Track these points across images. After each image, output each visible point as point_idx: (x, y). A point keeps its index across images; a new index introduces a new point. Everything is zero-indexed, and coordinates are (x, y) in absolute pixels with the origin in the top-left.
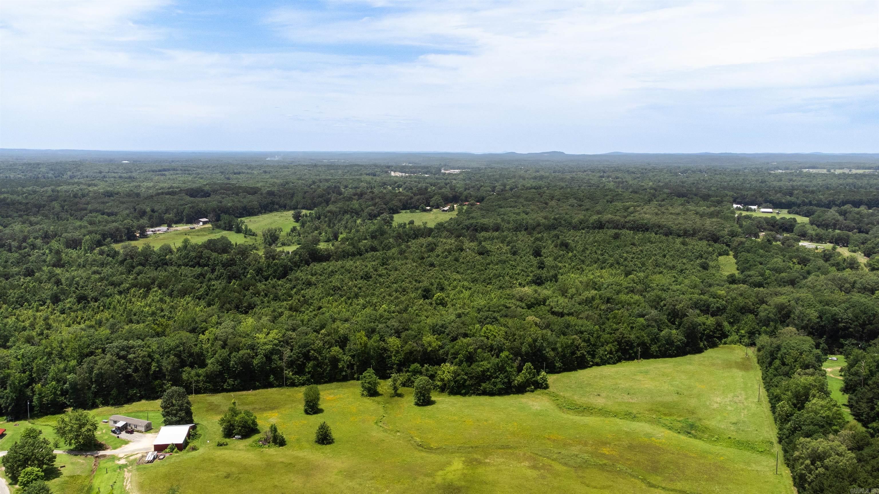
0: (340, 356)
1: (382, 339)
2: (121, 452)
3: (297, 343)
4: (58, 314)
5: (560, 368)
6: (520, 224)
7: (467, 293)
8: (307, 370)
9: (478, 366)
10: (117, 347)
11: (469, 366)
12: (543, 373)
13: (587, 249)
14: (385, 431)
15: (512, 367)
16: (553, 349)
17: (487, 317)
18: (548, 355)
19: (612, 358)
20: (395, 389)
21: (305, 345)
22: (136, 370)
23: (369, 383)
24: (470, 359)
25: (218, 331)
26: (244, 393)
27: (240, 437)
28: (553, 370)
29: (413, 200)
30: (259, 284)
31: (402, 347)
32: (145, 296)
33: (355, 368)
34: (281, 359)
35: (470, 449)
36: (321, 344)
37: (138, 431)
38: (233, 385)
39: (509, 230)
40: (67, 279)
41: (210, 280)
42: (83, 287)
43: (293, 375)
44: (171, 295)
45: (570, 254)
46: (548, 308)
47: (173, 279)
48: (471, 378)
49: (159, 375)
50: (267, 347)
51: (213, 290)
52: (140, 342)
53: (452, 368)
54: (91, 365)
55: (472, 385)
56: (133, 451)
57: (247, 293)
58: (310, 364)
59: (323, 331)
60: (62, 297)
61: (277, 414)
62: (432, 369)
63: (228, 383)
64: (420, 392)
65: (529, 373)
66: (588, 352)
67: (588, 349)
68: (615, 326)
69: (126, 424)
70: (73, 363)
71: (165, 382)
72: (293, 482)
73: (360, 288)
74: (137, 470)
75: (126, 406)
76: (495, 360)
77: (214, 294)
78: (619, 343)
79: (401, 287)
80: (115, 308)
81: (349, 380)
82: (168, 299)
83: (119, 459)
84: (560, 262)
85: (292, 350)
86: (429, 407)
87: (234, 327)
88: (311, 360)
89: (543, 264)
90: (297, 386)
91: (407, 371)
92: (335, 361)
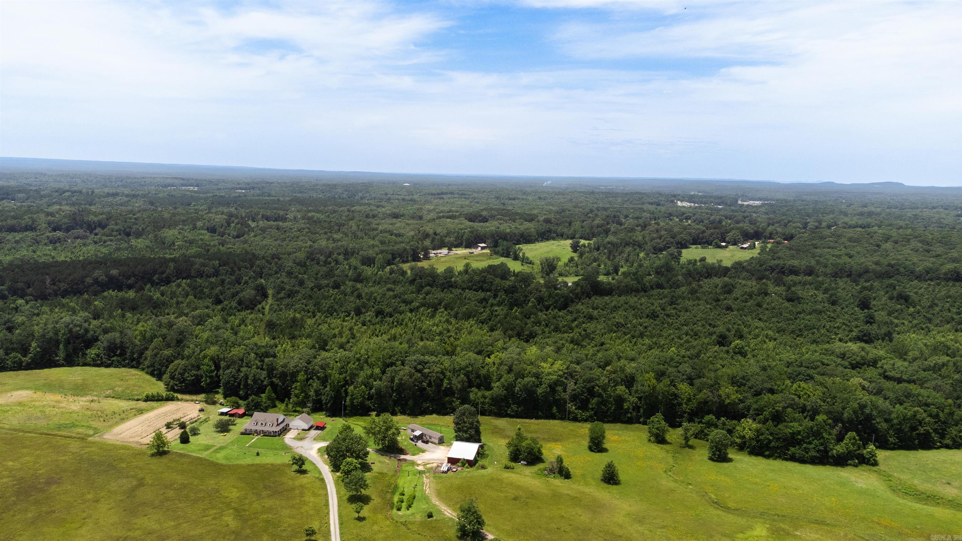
0: (626, 396)
1: (673, 383)
2: (419, 459)
3: (581, 377)
4: (360, 325)
5: (894, 444)
6: (841, 270)
7: (771, 345)
8: (590, 406)
9: (786, 427)
10: (415, 361)
11: (776, 426)
12: (872, 447)
13: (937, 305)
14: (676, 481)
15: (830, 434)
16: (886, 421)
17: (799, 374)
18: (879, 427)
20: (687, 439)
21: (590, 380)
22: (430, 385)
23: (657, 429)
24: (777, 418)
25: (503, 355)
26: (527, 420)
27: (525, 463)
28: (884, 445)
29: (705, 234)
30: (540, 314)
31: (694, 395)
32: (433, 316)
33: (642, 411)
34: (565, 391)
35: (776, 517)
36: (606, 381)
37: (432, 442)
38: (517, 411)
39: (826, 275)
40: (367, 293)
41: (492, 305)
42: (379, 302)
43: (576, 409)
44: (456, 317)
45: (912, 309)
46: (880, 371)
47: (458, 302)
48: (778, 439)
49: (450, 392)
50: (552, 377)
51: (496, 316)
52: (434, 358)
53: (754, 426)
54: (393, 374)
55: (778, 448)
56: (429, 460)
57: (528, 321)
58: (595, 400)
59: (608, 368)
60: (363, 310)
61: (560, 447)
62: (730, 423)
63: (512, 408)
64: (716, 447)
65: (853, 444)
66: (935, 430)
67: (936, 426)
69: (422, 434)
70: (377, 371)
71: (455, 399)
72: (580, 516)
73: (646, 327)
74: (434, 477)
75: (420, 417)
76: (807, 423)
77: (497, 320)
79: (692, 330)
80: (406, 324)
81: (634, 423)
82: (453, 321)
83: (418, 465)
84: (896, 318)
85: (576, 383)
86: (725, 465)
87: (519, 354)
88: (595, 397)
89: (873, 318)
90: (579, 421)
91: (700, 422)
92: (620, 400)
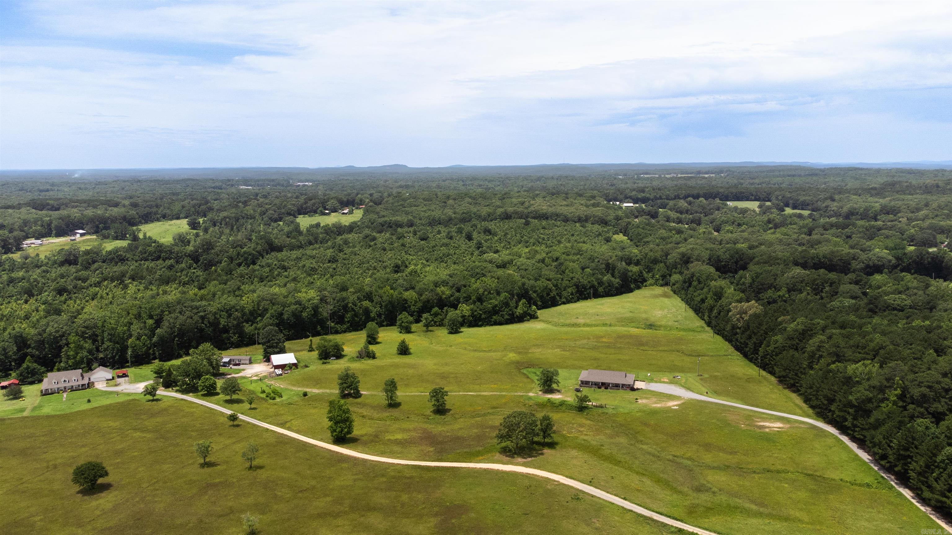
0: (371, 308)
4: (44, 305)
5: (542, 306)
6: (433, 220)
8: (346, 320)
11: (482, 305)
12: (534, 308)
15: (512, 303)
16: (535, 292)
19: (573, 298)
20: (427, 328)
21: (341, 301)
23: (406, 322)
24: (480, 300)
25: (255, 295)
26: (299, 341)
27: (334, 359)
31: (419, 297)
33: (383, 317)
38: (288, 335)
40: (18, 278)
43: (335, 325)
48: (485, 312)
53: (468, 307)
54: (174, 321)
55: (486, 318)
58: (349, 315)
60: (34, 292)
64: (453, 323)
65: (525, 307)
66: (557, 294)
68: (571, 275)
76: (499, 299)
78: (577, 286)
84: (491, 243)
86: (458, 335)
88: (349, 312)
89: (480, 245)
90: (341, 333)
92: (367, 311)
